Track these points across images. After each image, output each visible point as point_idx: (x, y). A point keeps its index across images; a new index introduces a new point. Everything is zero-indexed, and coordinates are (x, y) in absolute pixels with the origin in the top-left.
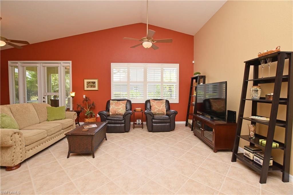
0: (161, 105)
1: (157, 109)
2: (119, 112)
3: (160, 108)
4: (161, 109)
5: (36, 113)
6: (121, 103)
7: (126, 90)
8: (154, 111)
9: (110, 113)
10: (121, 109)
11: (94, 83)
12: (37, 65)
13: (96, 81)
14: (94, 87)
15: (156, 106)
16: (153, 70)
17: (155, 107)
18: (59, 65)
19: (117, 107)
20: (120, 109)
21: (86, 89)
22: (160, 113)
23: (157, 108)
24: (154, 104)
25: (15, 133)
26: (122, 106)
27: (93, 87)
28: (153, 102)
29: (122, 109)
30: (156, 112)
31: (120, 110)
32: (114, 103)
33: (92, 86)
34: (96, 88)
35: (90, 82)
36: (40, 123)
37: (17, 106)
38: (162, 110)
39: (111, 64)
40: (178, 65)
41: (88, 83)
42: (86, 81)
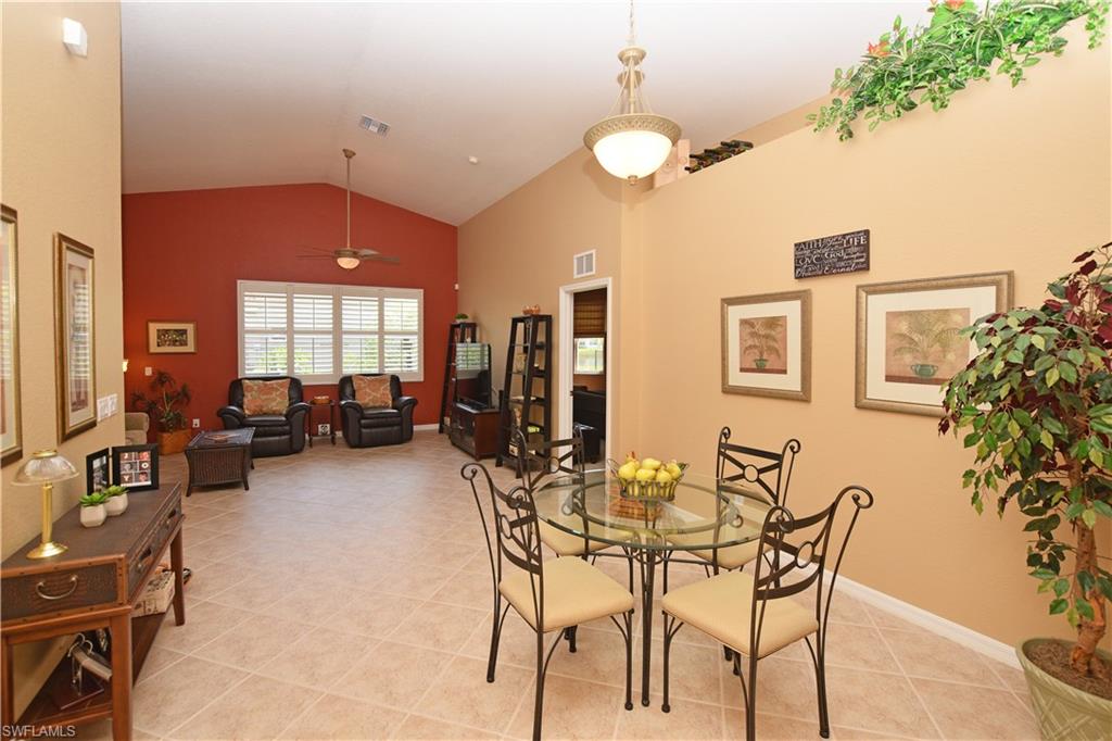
0: (381, 386)
2: (272, 406)
3: (377, 394)
4: (379, 396)
6: (274, 386)
8: (362, 401)
9: (247, 411)
10: (276, 400)
11: (184, 332)
13: (190, 328)
14: (181, 345)
15: (367, 390)
16: (359, 302)
17: (365, 392)
19: (264, 397)
20: (273, 400)
21: (154, 349)
22: (377, 405)
23: (371, 395)
24: (362, 385)
26: (278, 393)
27: (178, 343)
28: (360, 380)
29: (279, 400)
30: (369, 404)
31: (274, 404)
32: (256, 387)
33: (173, 343)
34: (190, 348)
35: (169, 330)
38: (381, 398)
39: (239, 281)
40: (421, 292)
41: (162, 333)
42: (154, 328)
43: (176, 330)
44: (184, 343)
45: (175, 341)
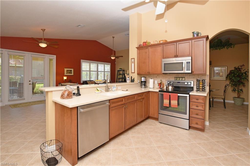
11: (71, 71)
13: (72, 70)
21: (66, 74)
33: (69, 73)
34: (72, 74)
39: (81, 60)
40: (110, 64)
41: (67, 71)
42: (66, 70)
43: (70, 70)
44: (71, 73)
45: (70, 73)
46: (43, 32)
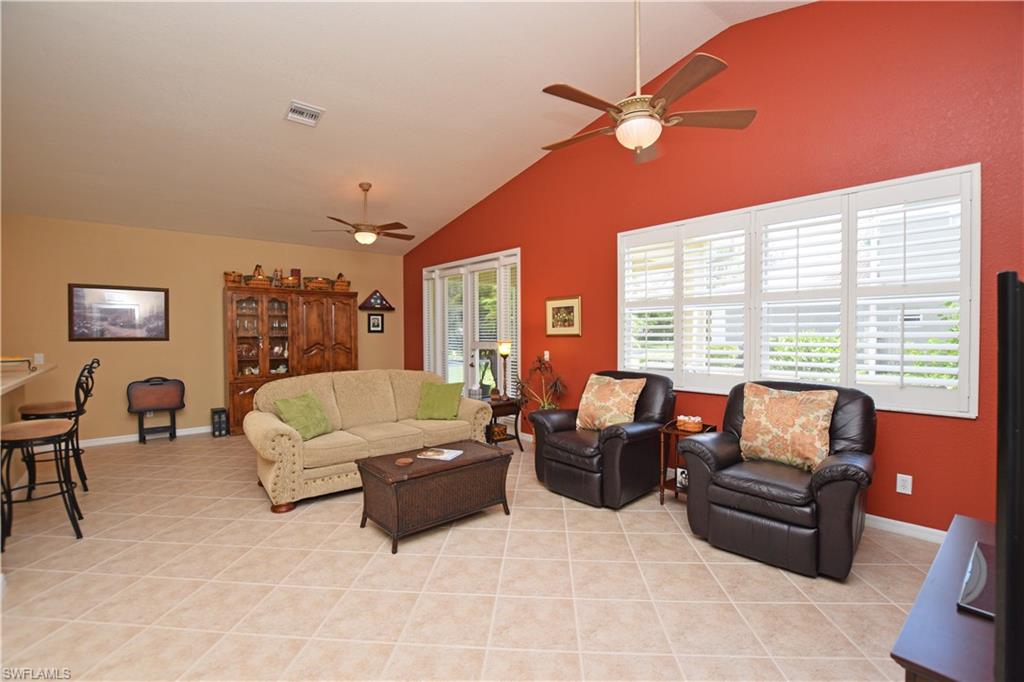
0: (797, 415)
1: (768, 438)
2: (605, 420)
3: (785, 431)
4: (788, 437)
5: (391, 394)
6: (617, 388)
7: (670, 335)
8: (750, 444)
9: (578, 422)
10: (612, 413)
11: (570, 310)
12: (462, 270)
13: (576, 303)
14: (569, 326)
15: (763, 420)
16: (793, 232)
17: (759, 423)
18: (495, 264)
19: (599, 404)
20: (607, 410)
21: (551, 331)
22: (783, 458)
23: (769, 432)
24: (756, 407)
25: (282, 436)
26: (617, 400)
27: (566, 324)
28: (756, 395)
29: (615, 410)
30: (762, 452)
31: (608, 416)
32: (596, 387)
34: (576, 330)
35: (559, 309)
36: (397, 421)
37: (349, 377)
38: (793, 443)
39: (620, 235)
41: (556, 311)
42: (550, 306)
43: (565, 308)
44: (571, 324)
45: (565, 321)
46: (366, 195)
